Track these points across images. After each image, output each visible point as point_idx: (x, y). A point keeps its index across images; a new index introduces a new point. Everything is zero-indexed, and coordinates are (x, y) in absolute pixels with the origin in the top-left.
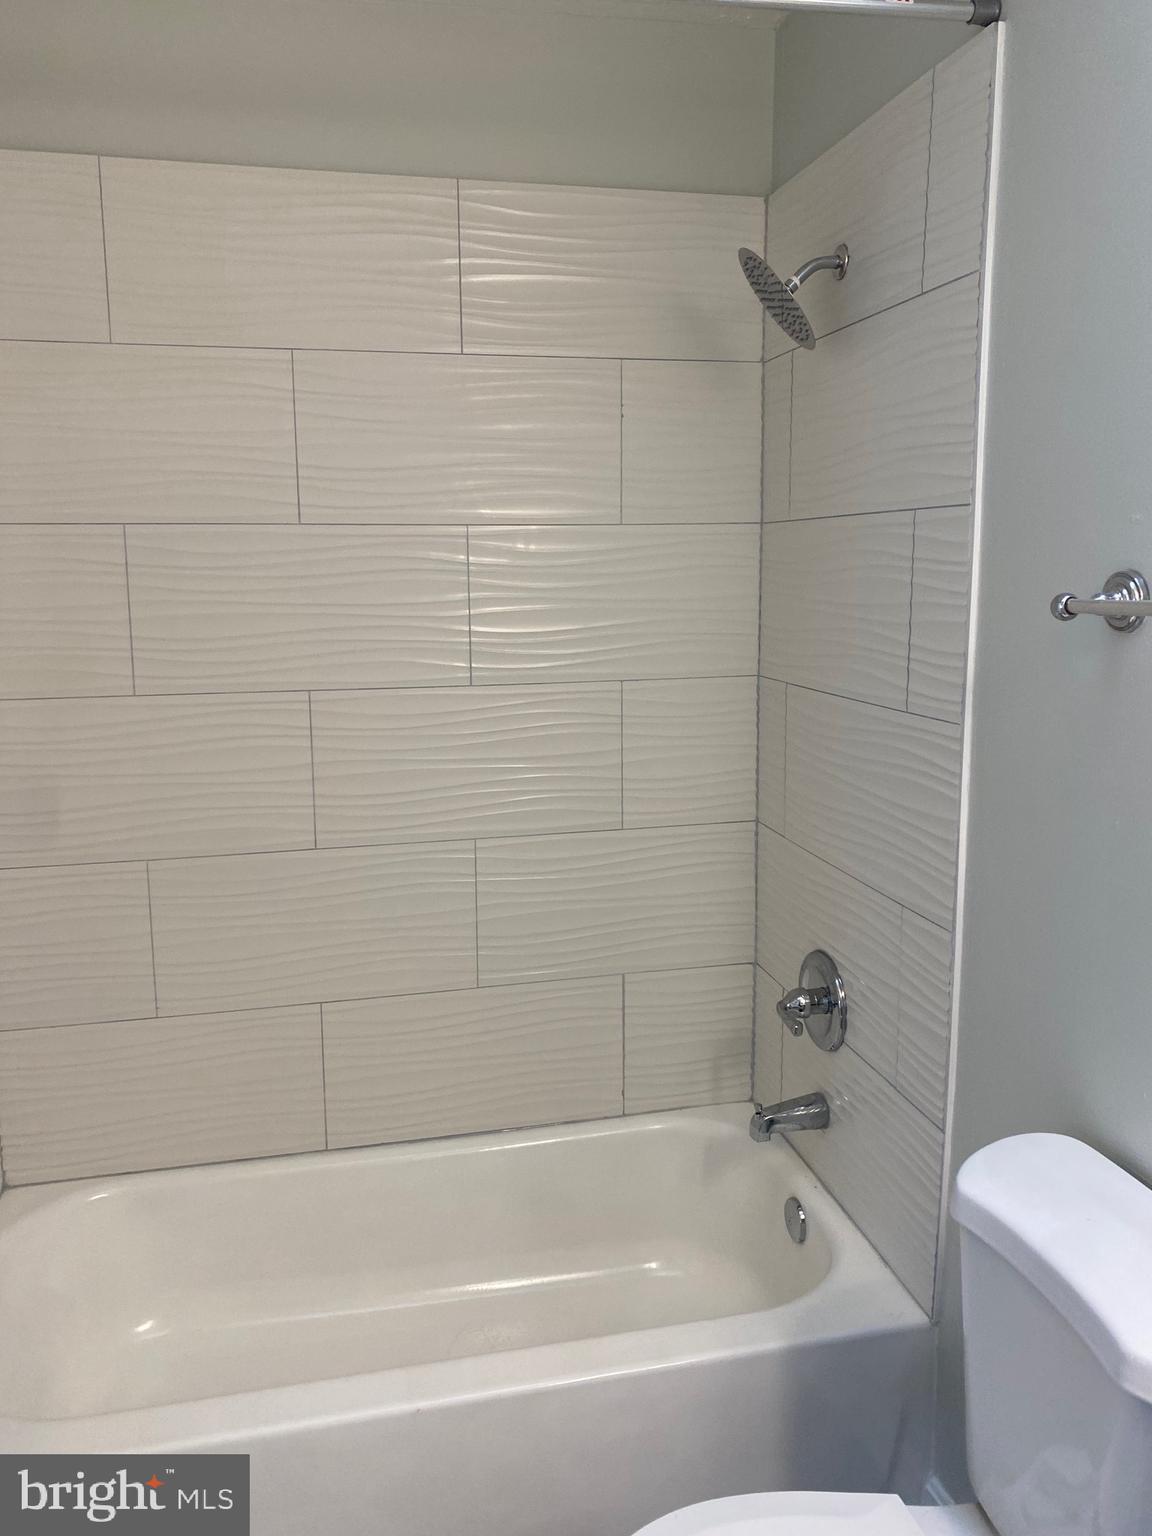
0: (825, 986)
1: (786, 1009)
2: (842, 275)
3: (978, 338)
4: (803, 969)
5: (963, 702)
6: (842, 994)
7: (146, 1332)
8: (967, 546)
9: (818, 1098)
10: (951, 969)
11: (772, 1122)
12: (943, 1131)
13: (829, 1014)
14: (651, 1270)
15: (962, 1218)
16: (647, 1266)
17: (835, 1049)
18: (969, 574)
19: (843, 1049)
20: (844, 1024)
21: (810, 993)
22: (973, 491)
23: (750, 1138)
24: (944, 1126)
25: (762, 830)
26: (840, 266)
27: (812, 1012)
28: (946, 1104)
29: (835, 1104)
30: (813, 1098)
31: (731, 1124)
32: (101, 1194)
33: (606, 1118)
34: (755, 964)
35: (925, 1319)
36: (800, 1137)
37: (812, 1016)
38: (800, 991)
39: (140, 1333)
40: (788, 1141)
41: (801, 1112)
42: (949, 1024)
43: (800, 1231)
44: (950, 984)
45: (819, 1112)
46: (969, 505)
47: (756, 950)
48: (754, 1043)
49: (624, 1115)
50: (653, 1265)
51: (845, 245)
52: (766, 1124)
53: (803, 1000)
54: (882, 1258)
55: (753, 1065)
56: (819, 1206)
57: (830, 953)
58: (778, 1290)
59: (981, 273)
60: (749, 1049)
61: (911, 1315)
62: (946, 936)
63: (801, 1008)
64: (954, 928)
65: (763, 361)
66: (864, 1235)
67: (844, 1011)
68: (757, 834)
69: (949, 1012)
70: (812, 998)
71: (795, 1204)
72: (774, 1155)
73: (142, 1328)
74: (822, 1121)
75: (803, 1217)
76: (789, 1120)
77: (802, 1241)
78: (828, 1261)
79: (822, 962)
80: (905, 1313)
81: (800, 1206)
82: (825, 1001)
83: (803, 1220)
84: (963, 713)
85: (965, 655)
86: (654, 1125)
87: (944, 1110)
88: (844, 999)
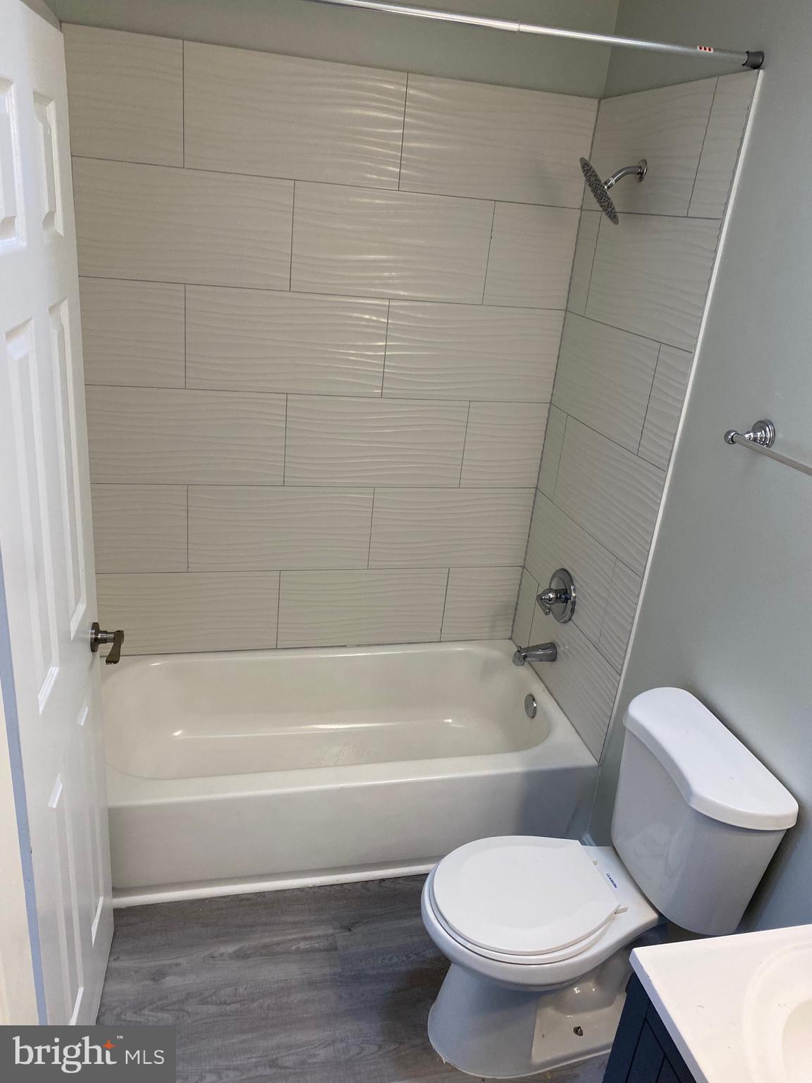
0: (564, 588)
1: (542, 599)
2: (641, 179)
3: (714, 259)
4: (553, 577)
5: (670, 460)
6: (574, 595)
7: (178, 736)
8: (687, 376)
9: (552, 646)
10: (638, 596)
11: (525, 657)
12: (620, 675)
13: (565, 604)
14: (448, 723)
15: (628, 726)
16: (446, 721)
17: (565, 622)
18: (685, 391)
19: (570, 622)
20: (573, 611)
21: (556, 592)
22: (695, 345)
23: (513, 664)
24: (621, 673)
25: (539, 493)
26: (641, 173)
27: (555, 602)
28: (623, 663)
29: (560, 650)
30: (549, 645)
31: (501, 651)
32: (156, 663)
33: (430, 642)
34: (523, 567)
35: (596, 763)
36: (538, 665)
37: (555, 604)
38: (550, 590)
39: (175, 736)
40: (532, 666)
41: (540, 652)
42: (632, 624)
43: (533, 713)
44: (636, 604)
45: (551, 652)
46: (692, 353)
47: (525, 559)
48: (516, 609)
49: (440, 642)
50: (450, 721)
51: (645, 160)
52: (523, 656)
53: (551, 596)
54: (577, 731)
55: (514, 621)
56: (545, 701)
57: (570, 571)
58: (517, 744)
59: (722, 221)
60: (513, 612)
61: (588, 760)
62: (638, 579)
63: (550, 599)
64: (643, 577)
65: (581, 209)
66: (568, 719)
67: (574, 603)
68: (535, 495)
69: (633, 618)
70: (556, 595)
71: (531, 698)
72: (524, 672)
73: (177, 734)
74: (553, 658)
75: (535, 705)
76: (535, 656)
77: (533, 717)
78: (548, 731)
79: (565, 576)
80: (586, 759)
81: (534, 699)
82: (564, 596)
83: (535, 707)
84: (668, 466)
85: (675, 435)
86: (459, 648)
87: (622, 665)
88: (575, 597)
